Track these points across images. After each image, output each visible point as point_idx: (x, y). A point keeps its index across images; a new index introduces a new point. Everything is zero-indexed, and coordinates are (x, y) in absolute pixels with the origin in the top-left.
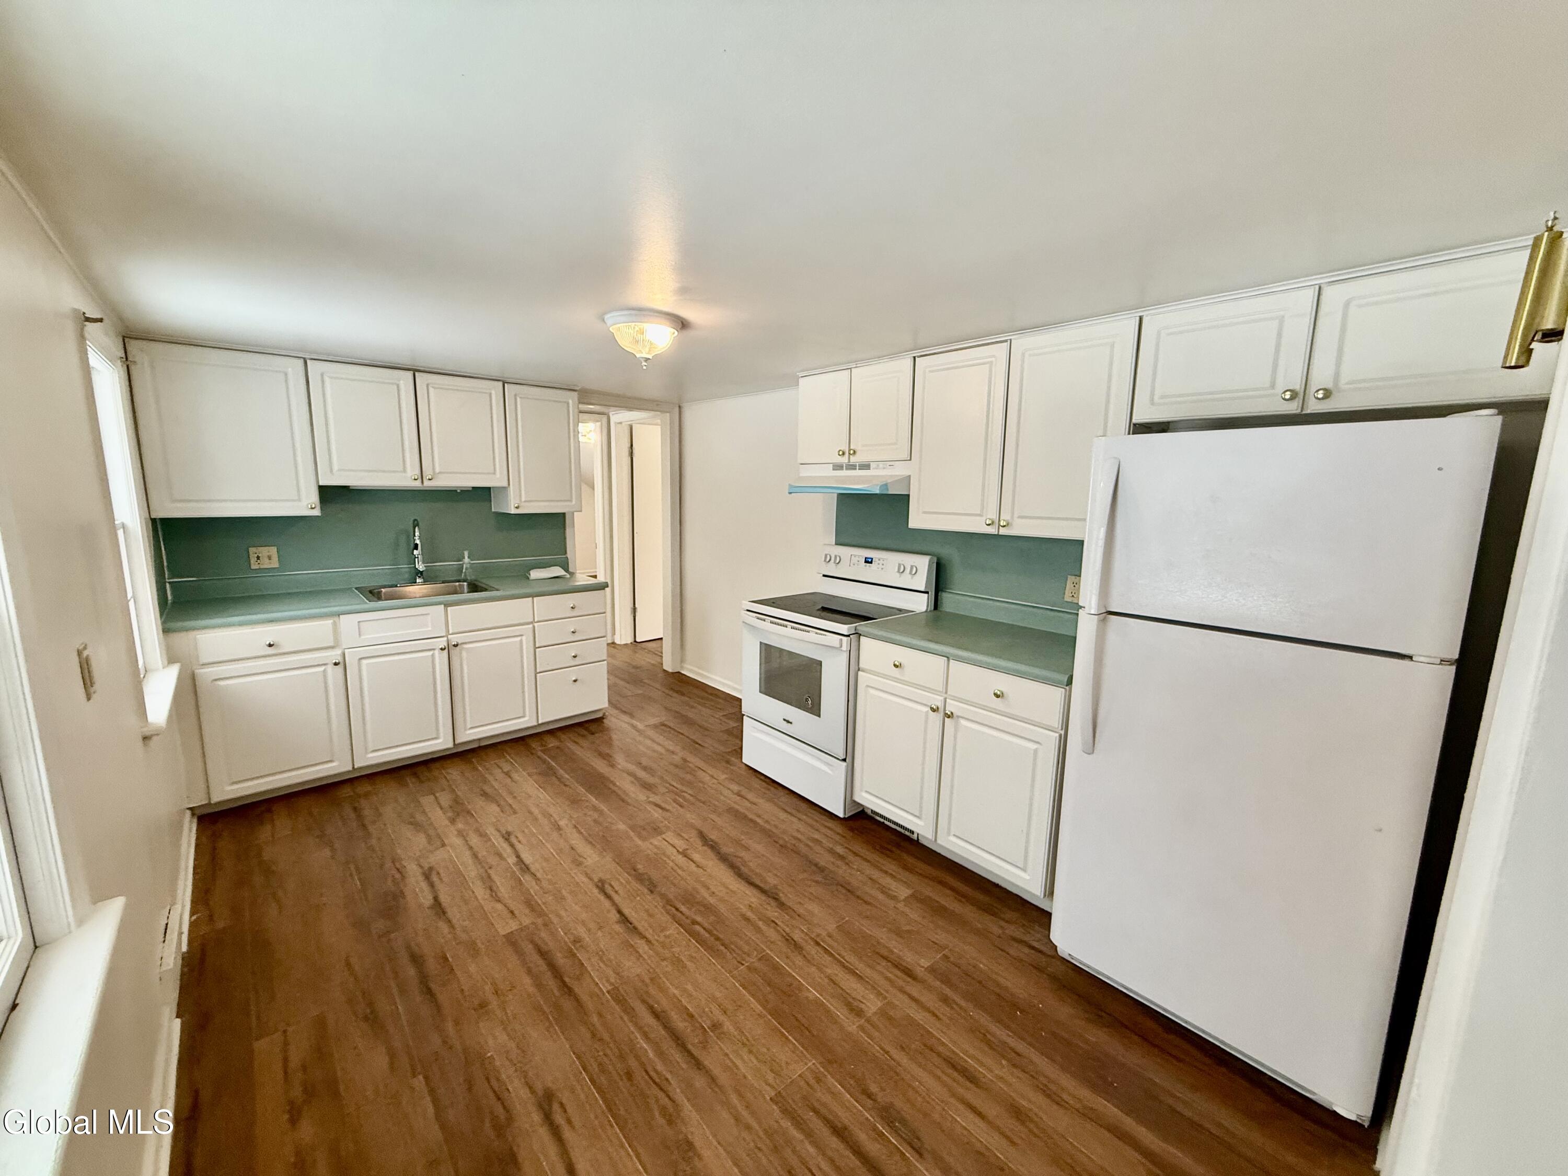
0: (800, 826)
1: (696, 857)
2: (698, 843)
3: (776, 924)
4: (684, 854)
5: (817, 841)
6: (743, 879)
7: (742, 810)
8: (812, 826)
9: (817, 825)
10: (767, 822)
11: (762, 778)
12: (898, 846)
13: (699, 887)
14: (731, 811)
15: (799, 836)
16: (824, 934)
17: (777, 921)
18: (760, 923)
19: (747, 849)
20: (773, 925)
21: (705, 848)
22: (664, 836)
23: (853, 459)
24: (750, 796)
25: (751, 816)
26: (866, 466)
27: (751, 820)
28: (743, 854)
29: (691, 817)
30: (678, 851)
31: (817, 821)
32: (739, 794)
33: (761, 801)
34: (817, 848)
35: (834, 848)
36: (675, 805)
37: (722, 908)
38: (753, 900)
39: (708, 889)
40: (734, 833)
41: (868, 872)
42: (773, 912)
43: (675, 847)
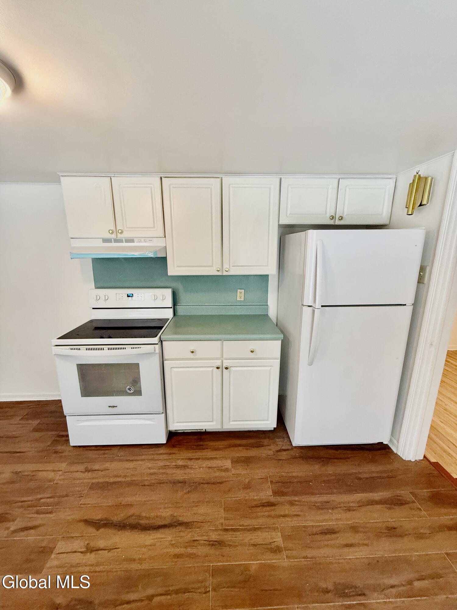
0: (147, 464)
1: (101, 544)
2: (91, 530)
3: (197, 541)
4: (90, 550)
5: (165, 467)
6: (149, 530)
7: (101, 480)
8: (153, 459)
9: (156, 457)
10: (125, 476)
11: (93, 448)
12: (201, 440)
13: (126, 566)
14: (93, 487)
15: (152, 471)
16: (222, 521)
17: (195, 539)
18: (189, 550)
19: (130, 505)
20: (196, 543)
21: (102, 530)
22: (56, 551)
23: (120, 236)
24: (96, 467)
25: (112, 480)
26: (131, 240)
27: (114, 483)
28: (131, 511)
29: (66, 515)
30: (81, 552)
31: (153, 454)
32: (87, 470)
33: (107, 465)
34: (169, 471)
35: (177, 464)
36: (41, 516)
37: (156, 565)
38: (170, 538)
39: (134, 560)
40: (111, 502)
41: (204, 465)
42: (187, 535)
43: (75, 552)
